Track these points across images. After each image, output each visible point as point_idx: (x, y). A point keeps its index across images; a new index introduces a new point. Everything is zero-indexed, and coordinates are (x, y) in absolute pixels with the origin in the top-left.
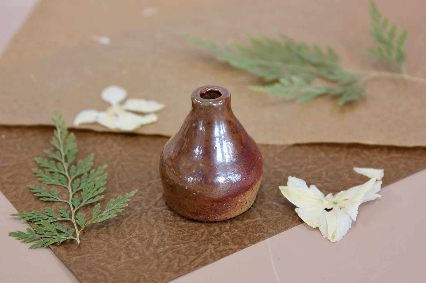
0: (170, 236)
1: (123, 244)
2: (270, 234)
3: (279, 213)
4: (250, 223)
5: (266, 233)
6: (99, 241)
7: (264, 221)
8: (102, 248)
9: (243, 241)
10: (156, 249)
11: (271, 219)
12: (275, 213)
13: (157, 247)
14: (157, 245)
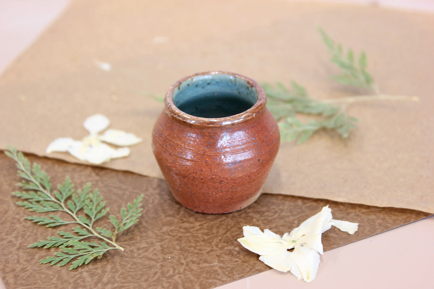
0: (122, 274)
1: (73, 277)
2: (223, 281)
3: (238, 260)
4: (206, 267)
5: (220, 280)
6: (50, 273)
7: (220, 267)
8: (51, 279)
9: (193, 286)
10: (105, 286)
11: (229, 266)
12: (234, 259)
13: (106, 284)
14: (106, 281)
